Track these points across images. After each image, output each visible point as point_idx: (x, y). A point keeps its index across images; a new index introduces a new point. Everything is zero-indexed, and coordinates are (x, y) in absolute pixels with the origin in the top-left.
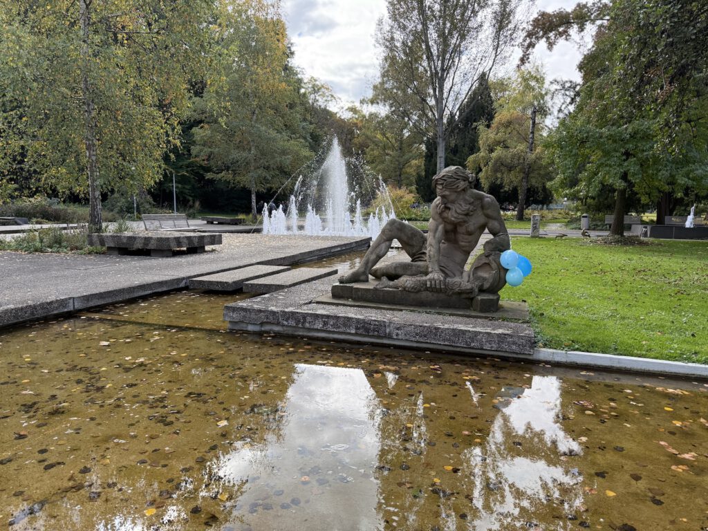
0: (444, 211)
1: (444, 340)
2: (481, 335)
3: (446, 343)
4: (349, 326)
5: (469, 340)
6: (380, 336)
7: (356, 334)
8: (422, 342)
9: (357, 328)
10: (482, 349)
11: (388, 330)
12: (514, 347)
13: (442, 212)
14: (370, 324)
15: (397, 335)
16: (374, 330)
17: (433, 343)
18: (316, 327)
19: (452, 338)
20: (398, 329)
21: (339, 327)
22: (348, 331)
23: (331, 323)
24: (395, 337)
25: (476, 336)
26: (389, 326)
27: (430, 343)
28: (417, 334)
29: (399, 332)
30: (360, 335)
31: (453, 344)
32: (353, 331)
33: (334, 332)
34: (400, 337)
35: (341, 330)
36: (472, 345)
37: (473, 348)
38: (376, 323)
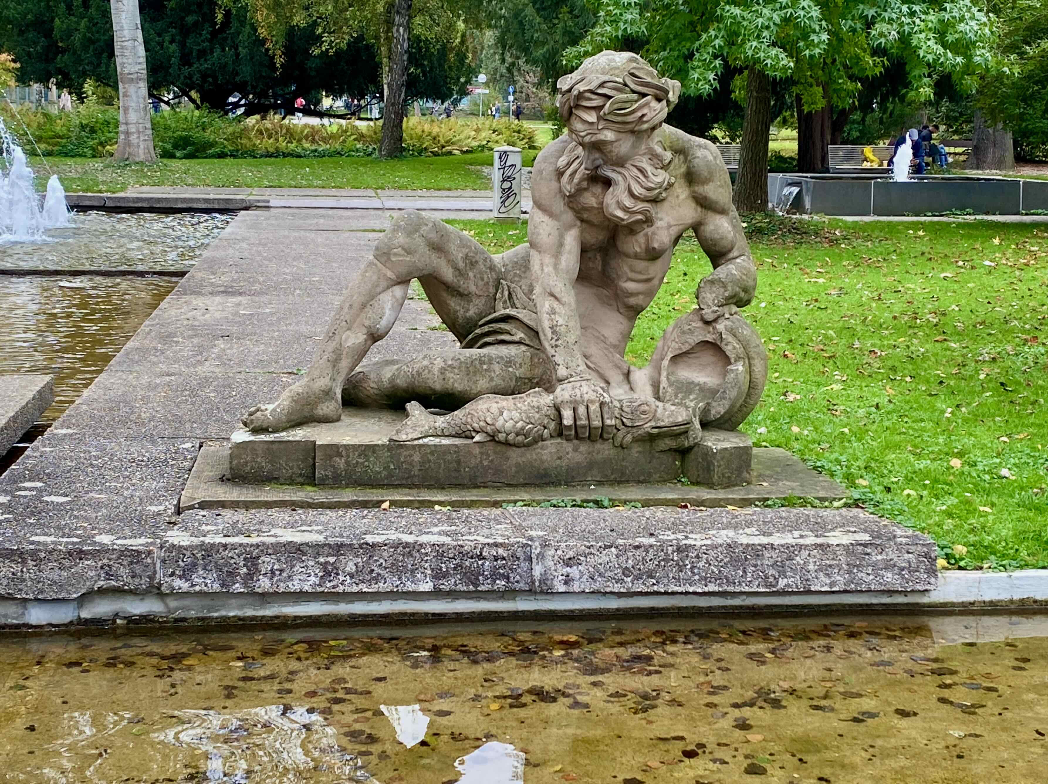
0: (586, 189)
1: (705, 580)
2: (805, 553)
3: (712, 588)
4: (412, 571)
5: (771, 572)
6: (514, 591)
7: (437, 594)
8: (641, 594)
9: (438, 575)
10: (809, 592)
11: (538, 571)
12: (889, 576)
13: (580, 191)
14: (481, 557)
15: (568, 581)
16: (495, 575)
17: (673, 593)
18: (295, 586)
19: (725, 571)
20: (569, 563)
21: (376, 580)
22: (410, 587)
23: (351, 567)
24: (562, 588)
25: (790, 559)
26: (541, 556)
27: (666, 593)
28: (626, 572)
29: (574, 571)
30: (453, 595)
31: (730, 589)
32: (427, 586)
33: (361, 596)
34: (576, 587)
35: (382, 587)
36: (782, 583)
37: (783, 593)
38: (501, 551)
